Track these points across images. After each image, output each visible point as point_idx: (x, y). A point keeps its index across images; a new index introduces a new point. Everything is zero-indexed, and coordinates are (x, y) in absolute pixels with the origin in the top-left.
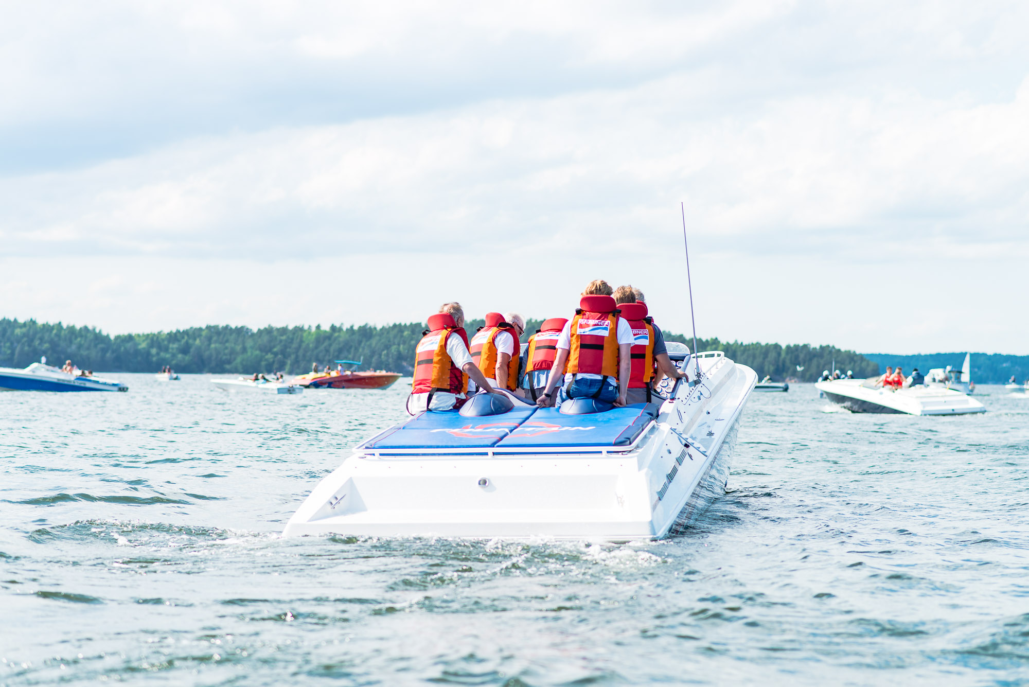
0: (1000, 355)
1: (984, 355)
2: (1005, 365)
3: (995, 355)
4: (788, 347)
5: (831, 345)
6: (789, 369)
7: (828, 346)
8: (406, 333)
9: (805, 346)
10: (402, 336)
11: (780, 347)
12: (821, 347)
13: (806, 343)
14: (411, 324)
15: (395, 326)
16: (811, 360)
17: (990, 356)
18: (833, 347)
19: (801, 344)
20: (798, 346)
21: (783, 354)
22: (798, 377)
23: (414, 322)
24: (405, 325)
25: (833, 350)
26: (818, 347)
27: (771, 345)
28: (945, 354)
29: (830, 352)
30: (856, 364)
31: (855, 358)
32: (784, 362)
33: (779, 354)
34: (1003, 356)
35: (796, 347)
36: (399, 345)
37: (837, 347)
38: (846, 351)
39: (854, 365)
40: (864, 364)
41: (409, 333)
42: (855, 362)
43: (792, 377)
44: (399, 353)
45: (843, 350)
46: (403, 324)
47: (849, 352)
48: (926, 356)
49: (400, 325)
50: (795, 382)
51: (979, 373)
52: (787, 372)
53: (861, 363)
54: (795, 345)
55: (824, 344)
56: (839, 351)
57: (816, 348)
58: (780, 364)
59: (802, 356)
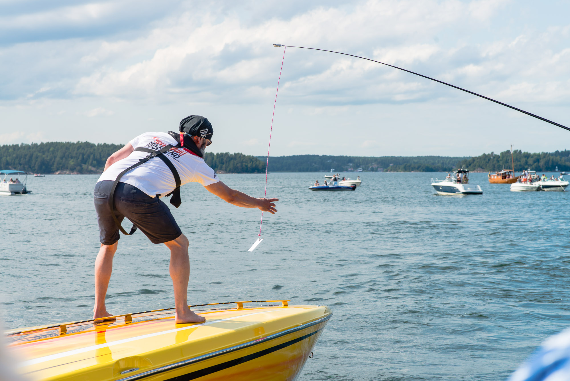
0: (326, 156)
1: (318, 156)
2: (328, 161)
3: (323, 156)
4: (218, 154)
5: (240, 153)
6: (218, 166)
7: (239, 153)
8: (10, 150)
9: (227, 154)
10: (8, 152)
11: (214, 154)
12: (235, 154)
13: (227, 152)
14: (13, 145)
15: (4, 146)
16: (230, 161)
17: (321, 156)
18: (241, 154)
19: (224, 153)
20: (223, 153)
21: (215, 158)
22: (223, 170)
23: (15, 144)
24: (10, 145)
25: (241, 156)
26: (233, 154)
27: (209, 153)
28: (298, 156)
29: (240, 157)
30: (254, 163)
31: (253, 160)
32: (216, 162)
33: (213, 158)
34: (327, 156)
35: (222, 154)
36: (7, 157)
37: (243, 154)
38: (248, 156)
39: (252, 163)
40: (258, 163)
41: (12, 150)
42: (253, 162)
43: (220, 171)
44: (7, 161)
45: (246, 155)
46: (8, 145)
47: (250, 156)
48: (287, 157)
49: (7, 145)
50: (222, 173)
51: (315, 166)
52: (217, 168)
53: (256, 162)
54: (221, 153)
55: (236, 152)
56: (244, 156)
57: (232, 154)
58: (214, 163)
59: (225, 159)
